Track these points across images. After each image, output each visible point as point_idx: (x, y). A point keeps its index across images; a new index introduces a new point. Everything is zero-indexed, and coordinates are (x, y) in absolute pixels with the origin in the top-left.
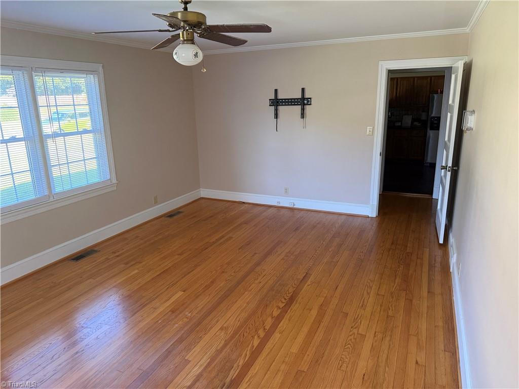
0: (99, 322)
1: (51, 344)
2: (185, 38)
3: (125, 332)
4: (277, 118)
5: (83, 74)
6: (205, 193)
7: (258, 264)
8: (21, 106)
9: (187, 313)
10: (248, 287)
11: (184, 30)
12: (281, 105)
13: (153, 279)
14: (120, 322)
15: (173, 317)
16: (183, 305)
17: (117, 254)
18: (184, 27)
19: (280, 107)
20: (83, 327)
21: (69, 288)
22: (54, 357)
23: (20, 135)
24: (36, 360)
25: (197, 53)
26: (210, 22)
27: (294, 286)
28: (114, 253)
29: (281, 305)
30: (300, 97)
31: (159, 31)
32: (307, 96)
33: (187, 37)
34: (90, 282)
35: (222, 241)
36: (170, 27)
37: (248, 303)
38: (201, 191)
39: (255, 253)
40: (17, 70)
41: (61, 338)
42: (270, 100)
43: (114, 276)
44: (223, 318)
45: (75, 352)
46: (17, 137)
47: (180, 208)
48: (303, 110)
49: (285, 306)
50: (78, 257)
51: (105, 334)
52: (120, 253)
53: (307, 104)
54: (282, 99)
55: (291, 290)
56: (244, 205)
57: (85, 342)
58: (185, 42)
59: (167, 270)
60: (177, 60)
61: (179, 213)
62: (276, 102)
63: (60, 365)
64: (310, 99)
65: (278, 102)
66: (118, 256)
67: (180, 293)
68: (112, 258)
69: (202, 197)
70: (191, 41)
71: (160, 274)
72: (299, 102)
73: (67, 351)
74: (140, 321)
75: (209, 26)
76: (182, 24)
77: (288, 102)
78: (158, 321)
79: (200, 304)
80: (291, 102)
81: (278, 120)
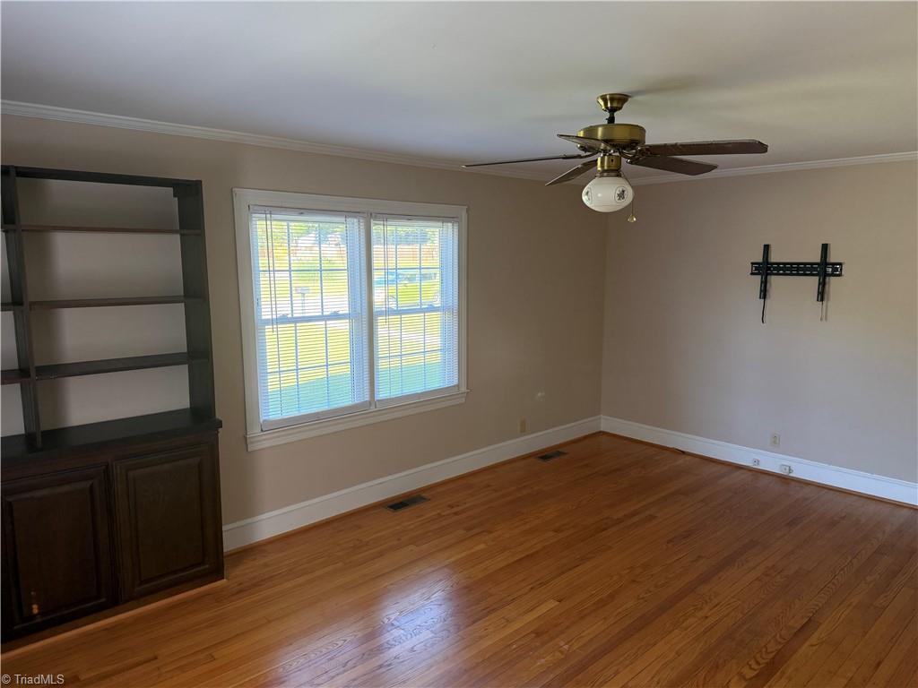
0: (419, 623)
1: (345, 641)
2: (606, 168)
3: (456, 650)
4: (765, 297)
5: (439, 221)
6: (608, 424)
7: (705, 579)
8: (350, 269)
9: (562, 643)
10: (681, 620)
11: (605, 155)
12: (775, 274)
13: (508, 566)
14: (449, 631)
15: (537, 644)
16: (556, 626)
17: (455, 510)
18: (605, 151)
19: (773, 277)
20: (393, 625)
21: (380, 555)
22: (348, 664)
23: (345, 310)
24: (322, 662)
25: (623, 191)
26: (650, 140)
27: (779, 640)
28: (451, 506)
29: (750, 674)
30: (818, 260)
31: (564, 158)
32: (832, 258)
33: (608, 166)
34: (412, 550)
35: (636, 519)
36: (583, 150)
37: (678, 654)
38: (602, 420)
39: (699, 557)
40: (352, 217)
41: (360, 635)
42: (752, 264)
43: (448, 547)
44: (629, 668)
45: (378, 664)
46: (341, 312)
47: (561, 446)
48: (823, 285)
49: (757, 675)
50: (398, 504)
51: (425, 645)
52: (460, 508)
53: (833, 275)
54: (778, 264)
55: (772, 647)
56: (684, 456)
57: (394, 651)
58: (605, 174)
59: (532, 555)
60: (587, 203)
61: (560, 454)
62: (765, 269)
63: (355, 680)
64: (840, 264)
65: (769, 269)
66: (456, 514)
67: (553, 604)
68: (448, 515)
69: (602, 430)
70: (615, 171)
71: (520, 560)
72: (815, 269)
73: (367, 659)
74: (481, 638)
75: (650, 146)
76: (603, 146)
77: (791, 269)
78: (512, 644)
79: (586, 632)
80: (798, 269)
81: (768, 301)
